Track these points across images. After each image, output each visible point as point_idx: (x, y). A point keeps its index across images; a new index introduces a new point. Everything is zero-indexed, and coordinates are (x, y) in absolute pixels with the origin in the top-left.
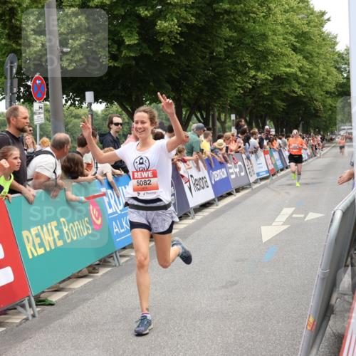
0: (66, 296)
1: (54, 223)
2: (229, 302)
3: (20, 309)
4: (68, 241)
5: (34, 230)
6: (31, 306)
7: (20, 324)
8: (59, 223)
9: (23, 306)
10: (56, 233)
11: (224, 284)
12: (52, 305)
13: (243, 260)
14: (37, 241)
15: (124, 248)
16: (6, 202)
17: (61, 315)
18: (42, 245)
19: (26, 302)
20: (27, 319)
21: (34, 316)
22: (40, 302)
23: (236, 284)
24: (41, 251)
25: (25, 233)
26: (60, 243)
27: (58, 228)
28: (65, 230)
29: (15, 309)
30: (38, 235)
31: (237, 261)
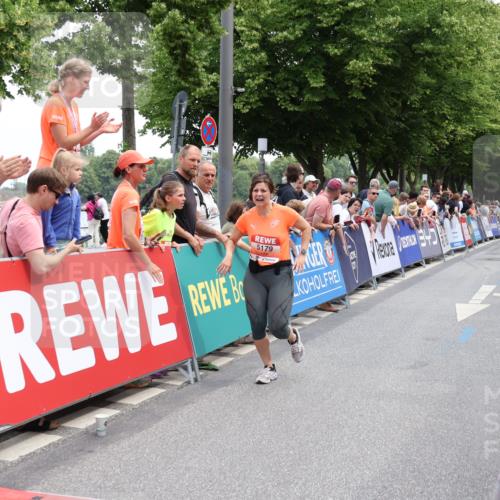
0: (231, 362)
1: (223, 280)
2: (418, 384)
3: (182, 370)
4: (237, 301)
5: (201, 285)
6: (193, 369)
7: (182, 387)
8: (228, 280)
9: (186, 368)
10: (225, 291)
11: (412, 363)
12: (216, 370)
13: (433, 339)
14: (204, 297)
15: (296, 316)
16: (173, 251)
17: (225, 383)
18: (208, 302)
19: (188, 364)
20: (189, 383)
21: (196, 380)
22: (204, 366)
23: (427, 364)
24: (207, 309)
25: (191, 288)
26: (228, 302)
27: (227, 285)
28: (234, 288)
29: (177, 370)
30: (204, 291)
31: (428, 339)
